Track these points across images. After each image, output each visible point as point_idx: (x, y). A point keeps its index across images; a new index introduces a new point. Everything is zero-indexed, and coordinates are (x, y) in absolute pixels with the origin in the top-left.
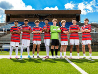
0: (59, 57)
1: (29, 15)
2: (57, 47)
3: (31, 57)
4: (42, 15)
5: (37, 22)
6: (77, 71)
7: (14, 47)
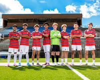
1: (27, 20)
2: (58, 53)
3: (31, 64)
4: (41, 19)
6: (80, 78)
7: (13, 53)
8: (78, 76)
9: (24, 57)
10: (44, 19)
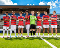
0: (36, 36)
1: (15, 9)
4: (24, 9)
5: (21, 13)
6: (48, 45)
8: (47, 43)
9: (13, 32)
10: (26, 9)
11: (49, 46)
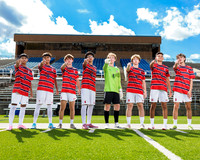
11: (160, 154)
